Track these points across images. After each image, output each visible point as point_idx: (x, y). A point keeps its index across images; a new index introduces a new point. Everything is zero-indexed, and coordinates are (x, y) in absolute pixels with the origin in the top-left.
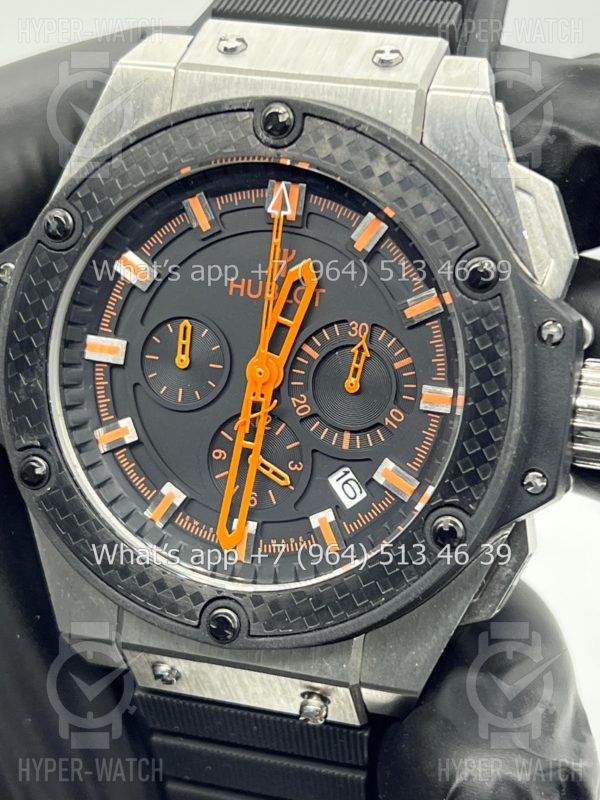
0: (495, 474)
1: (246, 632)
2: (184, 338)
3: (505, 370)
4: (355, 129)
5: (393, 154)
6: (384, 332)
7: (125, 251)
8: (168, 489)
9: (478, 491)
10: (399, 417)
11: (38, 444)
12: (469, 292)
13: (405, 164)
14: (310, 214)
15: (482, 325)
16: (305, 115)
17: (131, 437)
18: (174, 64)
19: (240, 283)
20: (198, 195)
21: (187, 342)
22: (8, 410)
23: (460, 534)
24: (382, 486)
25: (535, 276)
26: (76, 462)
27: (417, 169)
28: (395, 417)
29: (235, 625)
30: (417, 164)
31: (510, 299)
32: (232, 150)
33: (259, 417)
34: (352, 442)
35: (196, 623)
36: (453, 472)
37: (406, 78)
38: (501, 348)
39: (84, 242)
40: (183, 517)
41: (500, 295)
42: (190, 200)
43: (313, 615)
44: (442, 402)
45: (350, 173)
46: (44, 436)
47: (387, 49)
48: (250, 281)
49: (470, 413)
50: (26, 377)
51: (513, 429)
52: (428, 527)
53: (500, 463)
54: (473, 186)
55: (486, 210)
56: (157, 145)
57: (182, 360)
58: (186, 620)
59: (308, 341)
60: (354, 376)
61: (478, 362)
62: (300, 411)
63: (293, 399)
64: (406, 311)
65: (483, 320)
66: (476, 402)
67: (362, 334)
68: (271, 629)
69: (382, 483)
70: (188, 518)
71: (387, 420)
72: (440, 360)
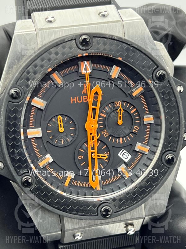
0: (180, 137)
2: (60, 122)
3: (175, 104)
4: (111, 39)
5: (124, 44)
6: (125, 102)
7: (34, 98)
9: (175, 144)
10: (137, 128)
12: (159, 82)
13: (129, 46)
14: (93, 70)
15: (165, 91)
16: (93, 37)
17: (51, 160)
19: (74, 99)
20: (55, 72)
21: (62, 123)
31: (172, 81)
32: (71, 54)
33: (95, 141)
34: (123, 141)
35: (96, 214)
36: (166, 140)
38: (172, 97)
40: (75, 181)
41: (169, 81)
42: (52, 75)
47: (103, 11)
48: (77, 97)
50: (17, 149)
51: (182, 122)
52: (163, 160)
53: (181, 133)
57: (61, 129)
58: (93, 214)
59: (102, 112)
60: (120, 119)
61: (166, 104)
62: (105, 135)
63: (102, 132)
64: (133, 94)
66: (168, 116)
68: (121, 208)
69: (138, 151)
70: (76, 181)
71: (133, 130)
72: (146, 107)
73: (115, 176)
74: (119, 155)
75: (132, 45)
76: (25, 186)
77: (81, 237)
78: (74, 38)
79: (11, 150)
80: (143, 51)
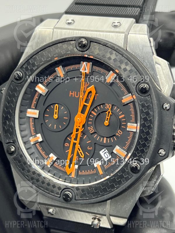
0: (149, 150)
1: (74, 199)
2: (56, 110)
3: (152, 118)
4: (105, 45)
5: (117, 53)
6: (116, 107)
7: (38, 84)
8: (51, 155)
9: (144, 155)
10: (121, 133)
11: (12, 142)
12: (141, 94)
13: (121, 56)
14: (93, 71)
16: (91, 41)
18: (53, 28)
19: (73, 93)
21: (57, 111)
22: (3, 132)
23: (138, 168)
24: (116, 154)
25: (161, 89)
26: (24, 147)
27: (124, 57)
28: (119, 133)
29: (71, 197)
30: (124, 56)
31: (153, 96)
32: (69, 52)
33: (78, 133)
34: (107, 140)
35: (59, 196)
36: (136, 149)
37: (122, 30)
38: (151, 111)
39: (25, 81)
41: (150, 95)
42: (57, 68)
43: (94, 193)
44: (133, 128)
45: (104, 59)
46: (14, 139)
47: (116, 22)
48: (76, 92)
49: (141, 131)
50: (8, 121)
51: (154, 136)
52: (129, 166)
53: (150, 146)
54: (142, 62)
55: (146, 69)
56: (47, 51)
57: (56, 116)
58: (56, 195)
59: (93, 110)
60: (107, 120)
61: (143, 116)
62: (91, 131)
63: (89, 128)
64: (122, 101)
65: (145, 103)
66: (143, 128)
67: (109, 108)
68: (82, 198)
71: (117, 134)
72: (133, 115)
73: (91, 170)
74: (101, 152)
78: (74, 39)
79: (4, 121)
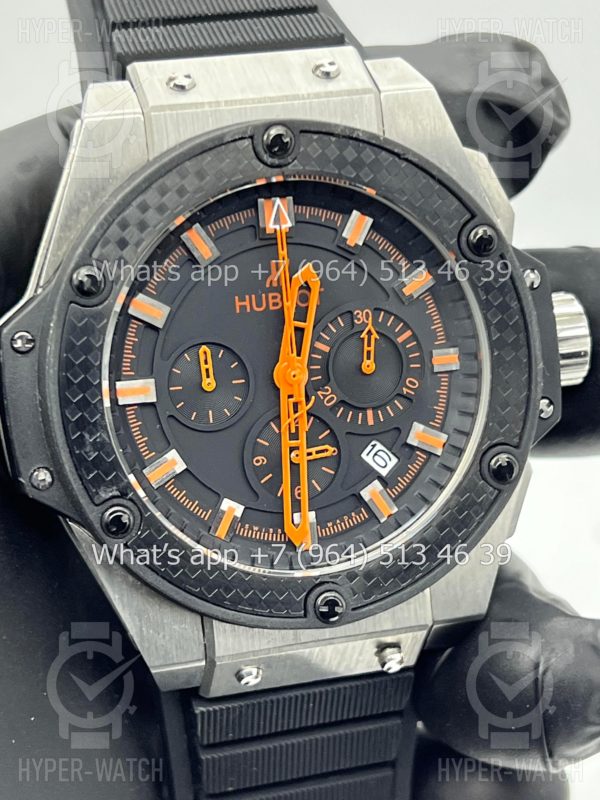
1: (350, 608)
2: (206, 363)
3: (517, 317)
4: (349, 136)
5: (384, 152)
6: (382, 313)
7: (137, 295)
8: (227, 504)
10: (415, 384)
12: (475, 258)
13: (397, 159)
15: (492, 284)
16: (302, 132)
17: (181, 467)
18: (138, 110)
19: (245, 300)
20: (195, 226)
21: (210, 366)
24: (414, 447)
35: (302, 613)
36: (494, 415)
38: (511, 299)
40: (243, 526)
42: (186, 233)
43: (402, 573)
46: (122, 485)
47: (325, 62)
48: (253, 296)
51: (537, 365)
52: (485, 469)
57: (209, 384)
58: (294, 613)
59: (320, 339)
60: (369, 358)
61: (494, 316)
62: (328, 402)
63: (319, 393)
64: (404, 290)
66: (500, 350)
67: (367, 319)
68: (370, 597)
69: (415, 444)
70: (247, 526)
71: (404, 389)
72: (437, 326)
73: (353, 514)
74: (364, 455)
75: (406, 157)
76: (113, 533)
77: (259, 679)
78: (249, 133)
79: (74, 434)
80: (434, 173)
